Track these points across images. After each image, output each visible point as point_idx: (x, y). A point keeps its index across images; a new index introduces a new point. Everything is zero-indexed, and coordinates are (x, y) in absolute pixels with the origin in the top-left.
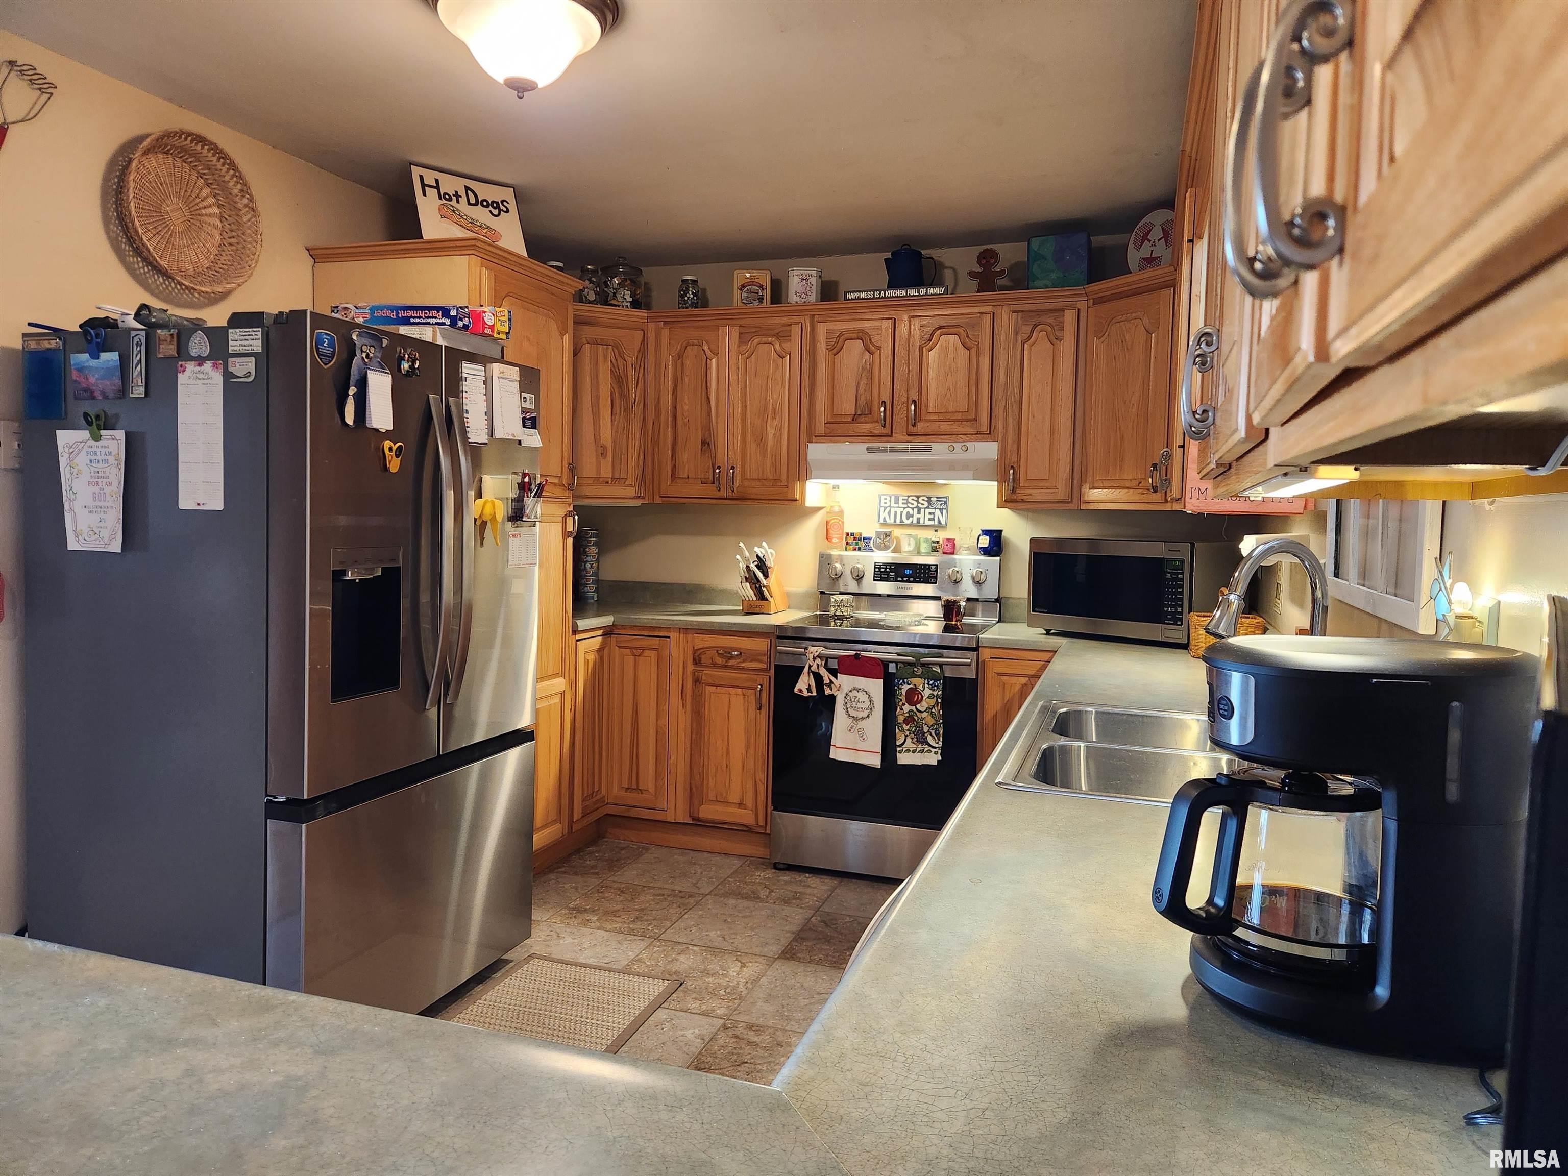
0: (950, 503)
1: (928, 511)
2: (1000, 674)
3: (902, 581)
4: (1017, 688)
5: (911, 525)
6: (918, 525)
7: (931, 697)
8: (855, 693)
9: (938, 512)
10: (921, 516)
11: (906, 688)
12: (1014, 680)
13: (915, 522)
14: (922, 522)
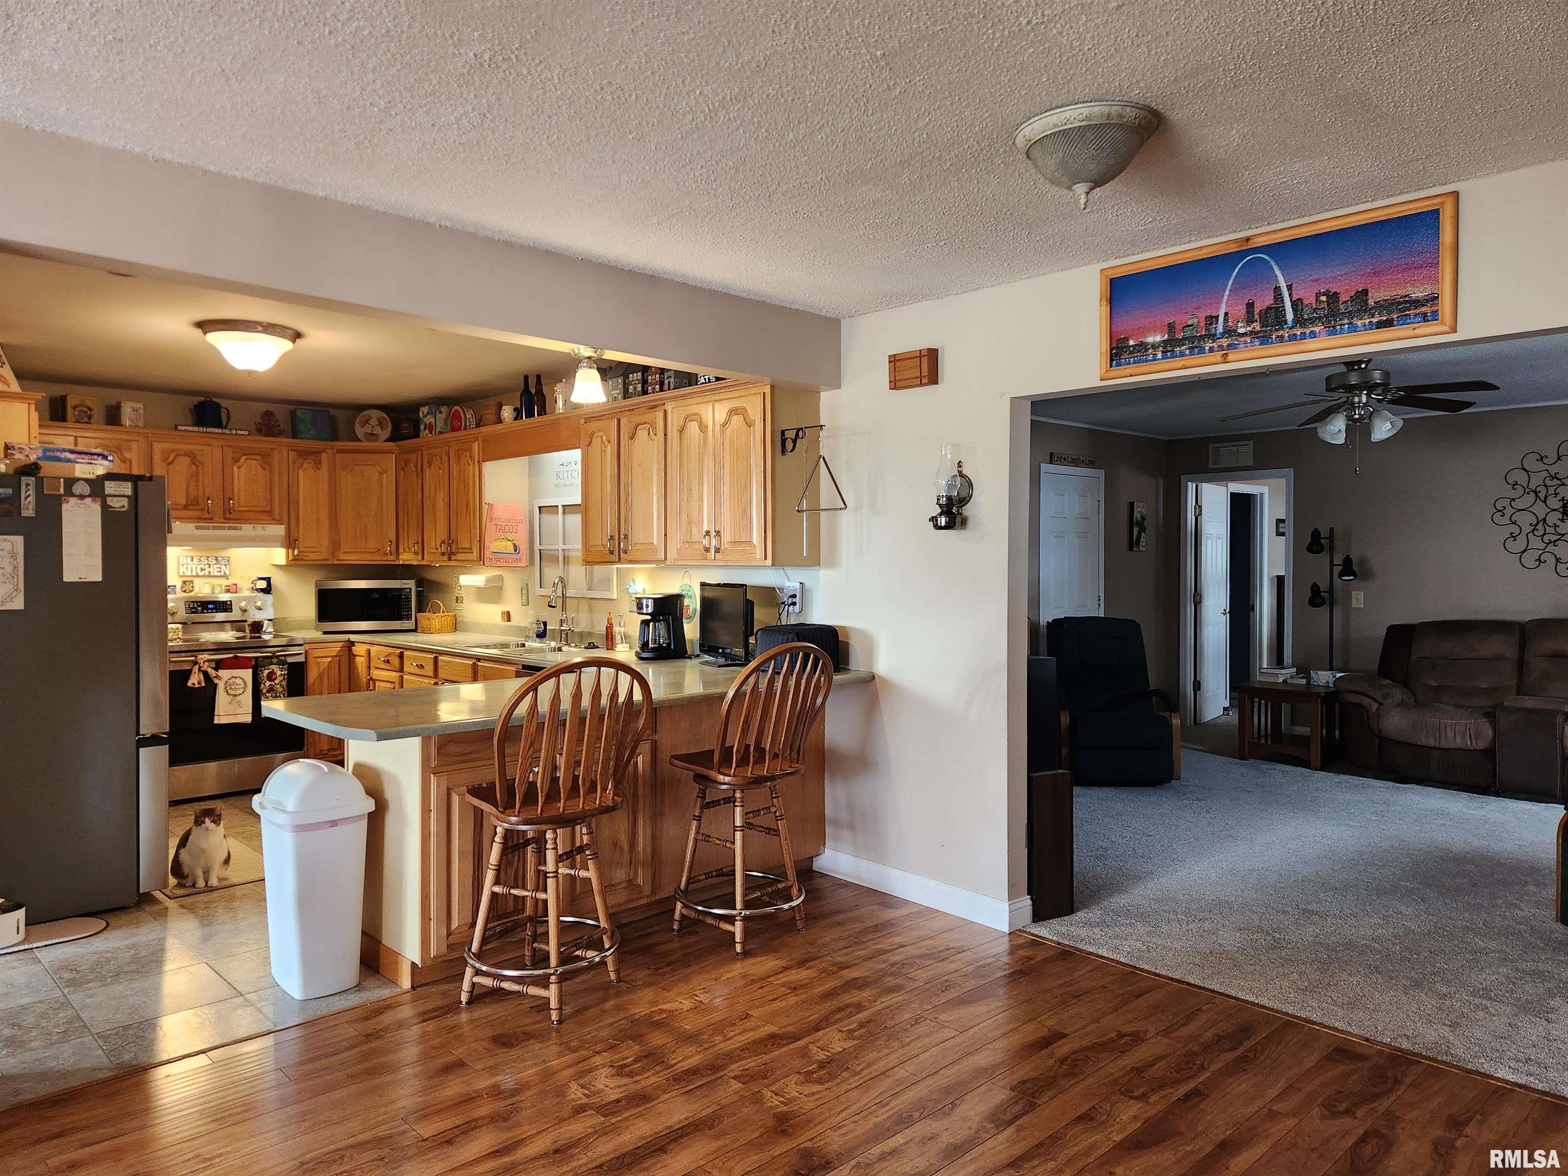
0: (231, 560)
1: (216, 566)
2: (316, 658)
3: (208, 613)
4: (326, 664)
5: (204, 576)
6: (209, 576)
7: (281, 675)
8: (234, 680)
9: (223, 567)
10: (211, 570)
11: (267, 672)
12: (324, 660)
13: (207, 573)
14: (212, 574)
